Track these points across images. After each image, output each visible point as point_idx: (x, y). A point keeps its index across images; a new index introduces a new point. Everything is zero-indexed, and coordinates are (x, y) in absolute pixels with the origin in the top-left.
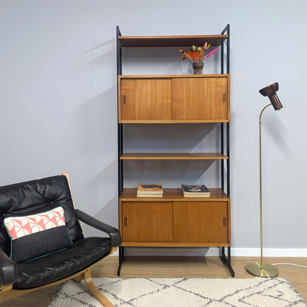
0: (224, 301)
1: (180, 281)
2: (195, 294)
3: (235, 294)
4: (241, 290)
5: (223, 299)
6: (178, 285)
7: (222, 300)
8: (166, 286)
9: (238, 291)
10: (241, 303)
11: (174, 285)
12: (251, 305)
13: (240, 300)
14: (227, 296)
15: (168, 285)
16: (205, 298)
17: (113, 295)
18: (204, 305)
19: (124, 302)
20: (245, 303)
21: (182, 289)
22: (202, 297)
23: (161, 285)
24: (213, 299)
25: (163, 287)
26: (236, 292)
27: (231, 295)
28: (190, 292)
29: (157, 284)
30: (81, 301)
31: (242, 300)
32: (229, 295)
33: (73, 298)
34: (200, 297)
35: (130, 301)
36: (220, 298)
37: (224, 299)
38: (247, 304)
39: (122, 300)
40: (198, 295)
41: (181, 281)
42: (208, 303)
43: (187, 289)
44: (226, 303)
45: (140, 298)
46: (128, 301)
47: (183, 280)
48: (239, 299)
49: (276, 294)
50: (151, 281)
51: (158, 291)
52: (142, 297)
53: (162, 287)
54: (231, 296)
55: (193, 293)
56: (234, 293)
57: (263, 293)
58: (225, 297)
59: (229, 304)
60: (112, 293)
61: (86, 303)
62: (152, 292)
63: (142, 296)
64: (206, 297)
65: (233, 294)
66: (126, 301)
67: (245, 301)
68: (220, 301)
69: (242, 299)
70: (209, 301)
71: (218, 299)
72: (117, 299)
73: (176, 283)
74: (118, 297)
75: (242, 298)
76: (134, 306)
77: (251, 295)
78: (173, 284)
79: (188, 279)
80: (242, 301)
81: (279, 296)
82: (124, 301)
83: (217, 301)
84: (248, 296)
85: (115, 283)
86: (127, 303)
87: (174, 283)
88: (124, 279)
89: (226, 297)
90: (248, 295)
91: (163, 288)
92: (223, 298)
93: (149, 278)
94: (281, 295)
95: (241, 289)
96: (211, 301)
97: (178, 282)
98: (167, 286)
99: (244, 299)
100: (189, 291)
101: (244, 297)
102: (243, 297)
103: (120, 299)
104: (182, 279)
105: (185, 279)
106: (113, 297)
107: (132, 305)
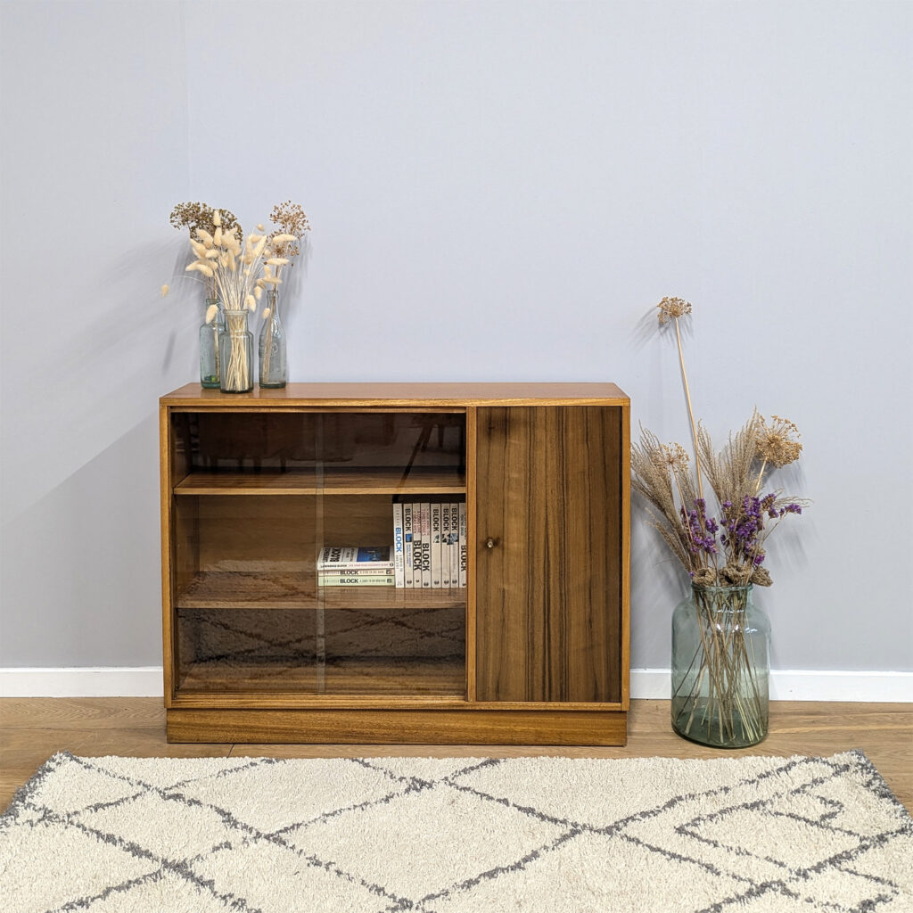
0: (621, 832)
1: (472, 768)
2: (520, 809)
3: (667, 809)
4: (692, 796)
5: (621, 825)
6: (463, 781)
7: (614, 830)
8: (418, 785)
9: (680, 798)
10: (683, 838)
11: (450, 779)
12: (720, 844)
13: (680, 830)
14: (638, 817)
15: (428, 781)
16: (555, 821)
17: (221, 812)
18: (549, 844)
19: (259, 835)
20: (700, 839)
21: (477, 793)
22: (542, 817)
23: (401, 779)
24: (585, 826)
25: (407, 786)
26: (671, 804)
27: (652, 812)
28: (506, 802)
29: (389, 778)
30: (98, 833)
31: (689, 829)
32: (644, 814)
33: (72, 823)
34: (538, 820)
35: (281, 831)
36: (611, 823)
37: (626, 825)
38: (703, 841)
39: (251, 830)
40: (530, 811)
41: (478, 767)
42: (564, 838)
43: (494, 795)
44: (630, 840)
45: (318, 822)
46: (273, 832)
47: (482, 764)
48: (677, 827)
49: (817, 810)
50: (367, 765)
51: (387, 800)
52: (325, 822)
53: (404, 786)
54: (653, 818)
55: (514, 805)
56: (663, 804)
57: (769, 806)
58: (627, 820)
59: (638, 842)
60: (218, 806)
61: (117, 838)
62: (366, 804)
63: (327, 815)
64: (561, 819)
65: (659, 811)
66: (267, 832)
67: (697, 831)
68: (609, 831)
69: (688, 825)
70: (568, 832)
71: (601, 826)
72: (235, 824)
73: (457, 774)
74: (239, 821)
75: (689, 822)
76: (293, 847)
77: (722, 812)
78: (446, 779)
79: (502, 760)
80: (686, 833)
81: (823, 817)
82: (258, 833)
83: (598, 831)
84: (711, 817)
85: (234, 773)
86: (267, 837)
87: (449, 775)
88: (270, 762)
89: (632, 818)
90: (715, 811)
91: (407, 791)
92: (621, 821)
93: (360, 756)
94: (832, 815)
95: (692, 792)
96: (574, 833)
97: (465, 771)
98: (423, 784)
99: (696, 825)
100: (499, 800)
101: (699, 819)
102: (693, 821)
103: (245, 827)
104: (483, 760)
105: (493, 762)
106: (220, 818)
107: (284, 844)
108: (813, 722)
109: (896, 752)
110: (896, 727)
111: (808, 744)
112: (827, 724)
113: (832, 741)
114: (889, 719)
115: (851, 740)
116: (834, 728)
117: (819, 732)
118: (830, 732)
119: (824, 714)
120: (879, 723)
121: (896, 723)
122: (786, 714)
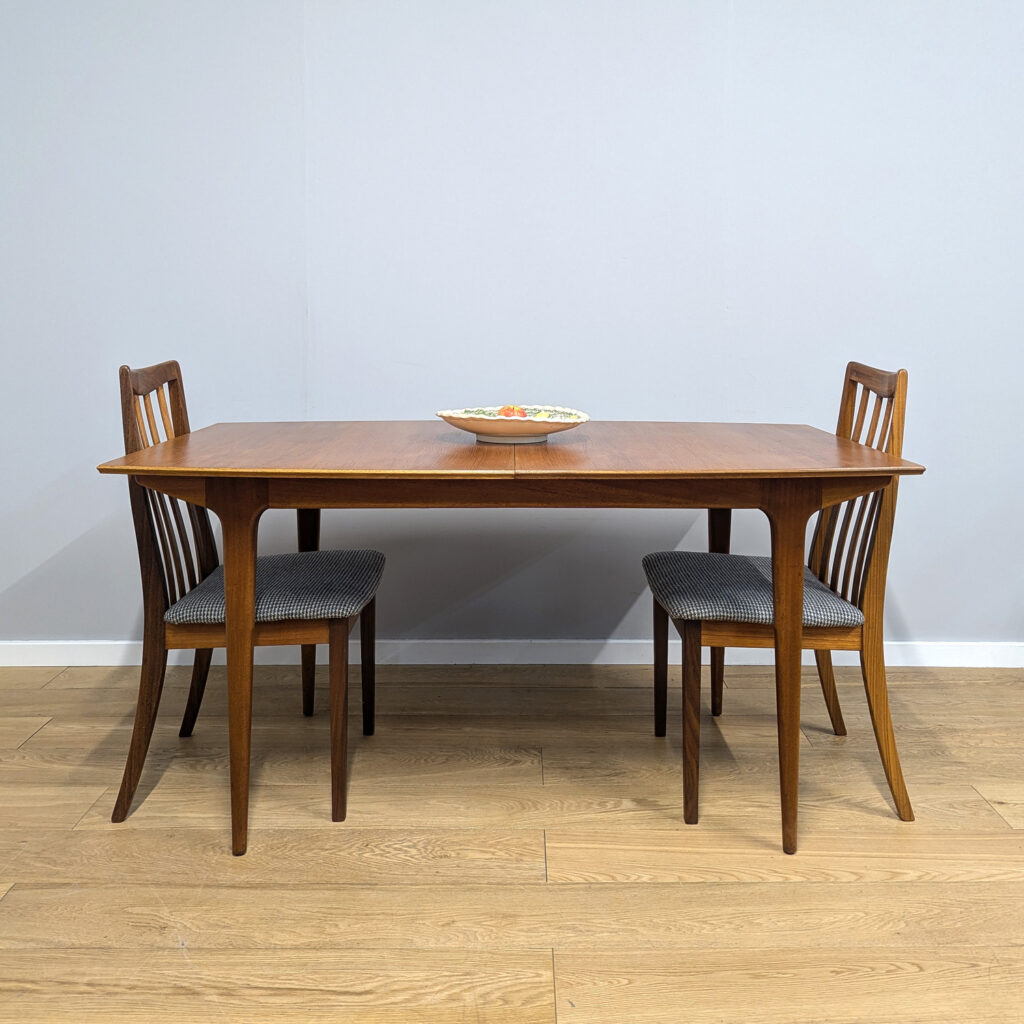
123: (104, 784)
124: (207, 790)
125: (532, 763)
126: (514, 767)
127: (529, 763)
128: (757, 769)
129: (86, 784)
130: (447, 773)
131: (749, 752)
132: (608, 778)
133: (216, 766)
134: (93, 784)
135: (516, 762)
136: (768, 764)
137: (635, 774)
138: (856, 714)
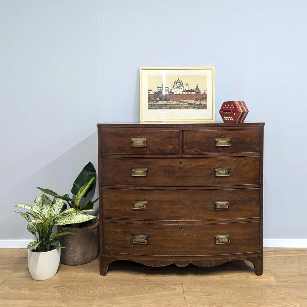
108: (275, 254)
109: (299, 263)
110: (299, 255)
111: (275, 260)
112: (279, 254)
113: (281, 259)
114: (296, 253)
115: (287, 259)
116: (281, 256)
117: (277, 257)
118: (280, 256)
119: (278, 251)
120: (294, 254)
121: (298, 254)
122: (267, 251)
123: (31, 299)
124: (66, 302)
125: (180, 289)
126: (174, 291)
127: (178, 290)
128: (260, 292)
129: (25, 299)
130: (150, 294)
131: (256, 285)
132: (207, 296)
133: (70, 291)
134: (27, 299)
135: (174, 289)
136: (263, 290)
137: (217, 295)
138: (291, 268)
